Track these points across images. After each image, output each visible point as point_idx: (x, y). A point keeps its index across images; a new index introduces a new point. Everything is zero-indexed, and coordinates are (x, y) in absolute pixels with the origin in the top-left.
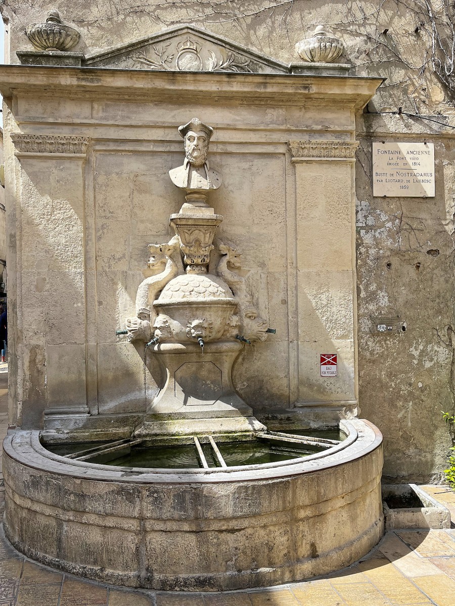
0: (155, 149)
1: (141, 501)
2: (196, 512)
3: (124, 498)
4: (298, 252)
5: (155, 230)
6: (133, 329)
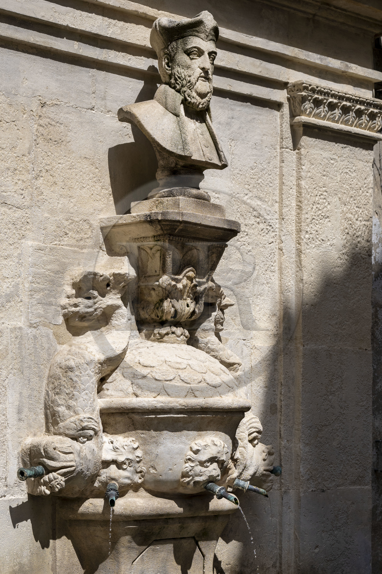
5: (74, 235)
6: (65, 464)
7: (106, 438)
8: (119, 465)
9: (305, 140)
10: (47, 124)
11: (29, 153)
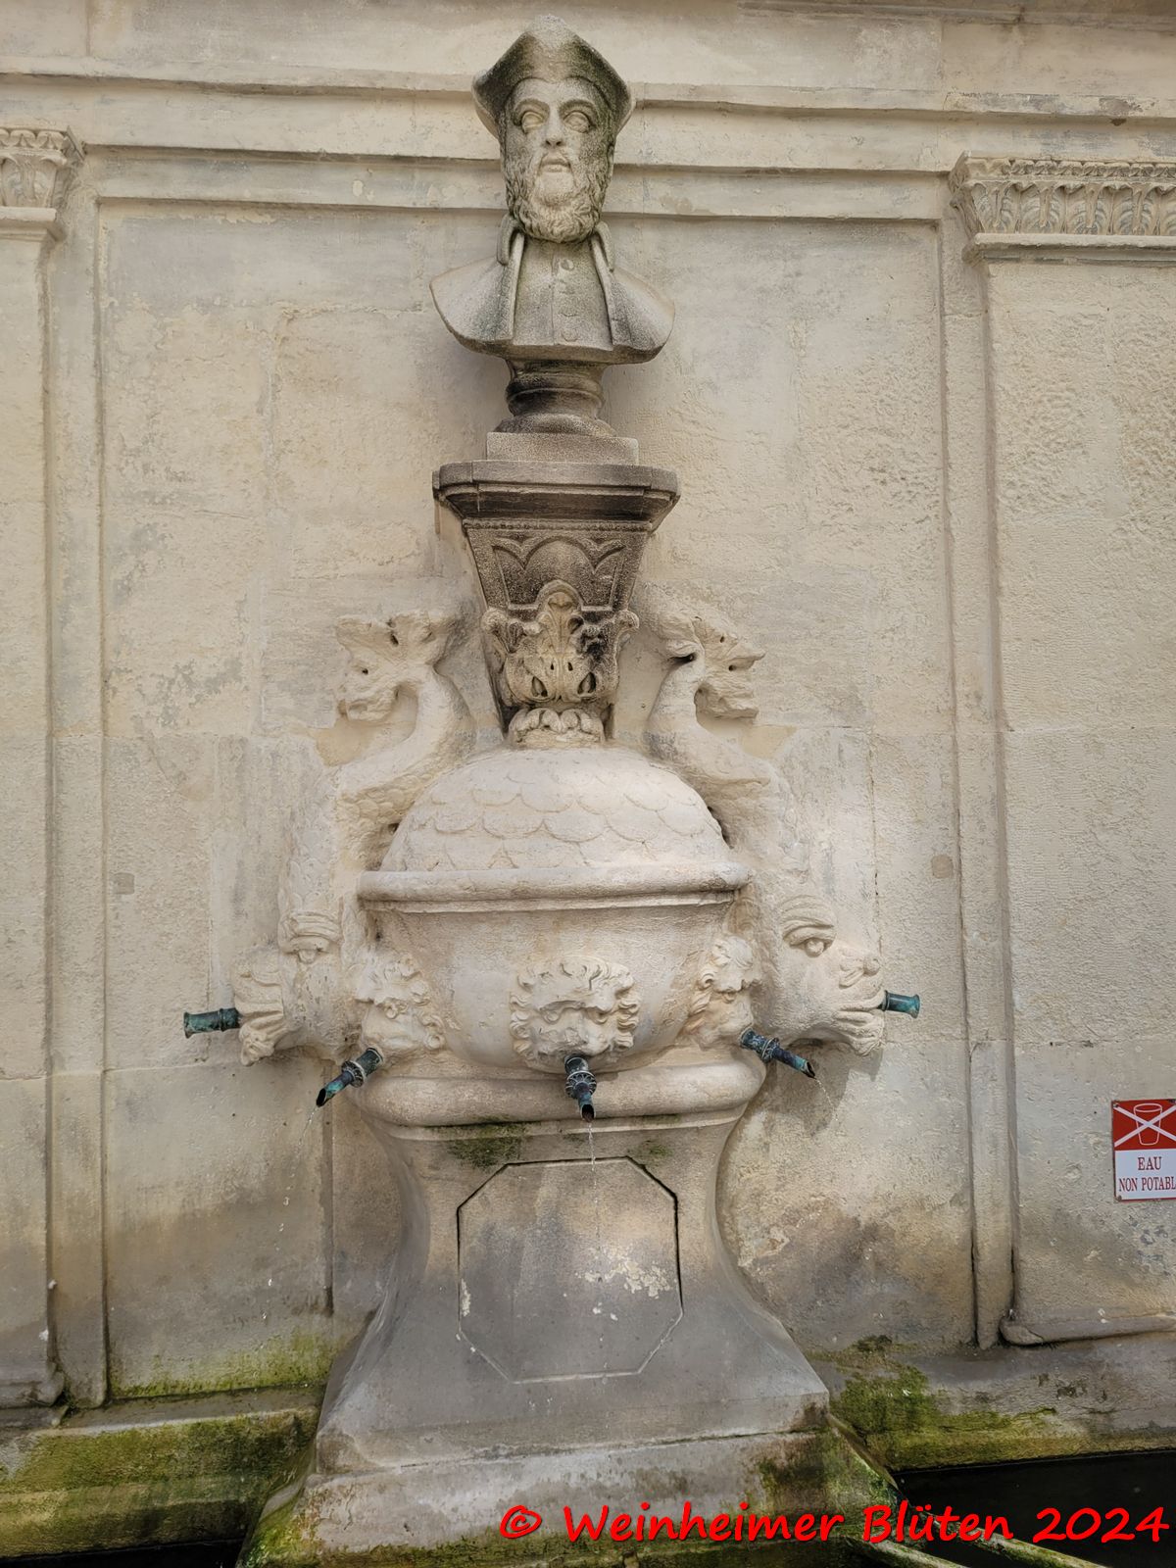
0: (372, 199)
4: (1006, 649)
5: (372, 555)
8: (382, 1011)
11: (259, 412)
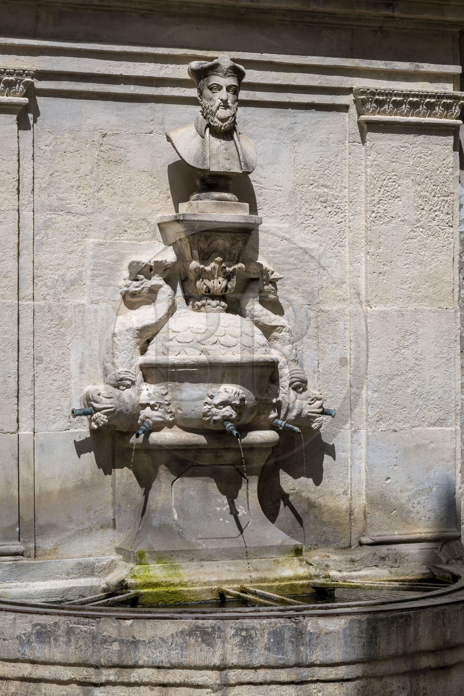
1: (223, 642)
2: (298, 655)
3: (200, 639)
5: (133, 232)
6: (106, 406)
7: (145, 386)
8: (153, 407)
9: (370, 135)
10: (108, 149)
11: (91, 173)
